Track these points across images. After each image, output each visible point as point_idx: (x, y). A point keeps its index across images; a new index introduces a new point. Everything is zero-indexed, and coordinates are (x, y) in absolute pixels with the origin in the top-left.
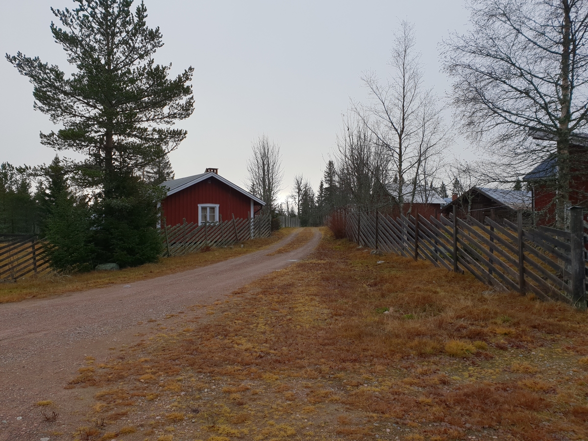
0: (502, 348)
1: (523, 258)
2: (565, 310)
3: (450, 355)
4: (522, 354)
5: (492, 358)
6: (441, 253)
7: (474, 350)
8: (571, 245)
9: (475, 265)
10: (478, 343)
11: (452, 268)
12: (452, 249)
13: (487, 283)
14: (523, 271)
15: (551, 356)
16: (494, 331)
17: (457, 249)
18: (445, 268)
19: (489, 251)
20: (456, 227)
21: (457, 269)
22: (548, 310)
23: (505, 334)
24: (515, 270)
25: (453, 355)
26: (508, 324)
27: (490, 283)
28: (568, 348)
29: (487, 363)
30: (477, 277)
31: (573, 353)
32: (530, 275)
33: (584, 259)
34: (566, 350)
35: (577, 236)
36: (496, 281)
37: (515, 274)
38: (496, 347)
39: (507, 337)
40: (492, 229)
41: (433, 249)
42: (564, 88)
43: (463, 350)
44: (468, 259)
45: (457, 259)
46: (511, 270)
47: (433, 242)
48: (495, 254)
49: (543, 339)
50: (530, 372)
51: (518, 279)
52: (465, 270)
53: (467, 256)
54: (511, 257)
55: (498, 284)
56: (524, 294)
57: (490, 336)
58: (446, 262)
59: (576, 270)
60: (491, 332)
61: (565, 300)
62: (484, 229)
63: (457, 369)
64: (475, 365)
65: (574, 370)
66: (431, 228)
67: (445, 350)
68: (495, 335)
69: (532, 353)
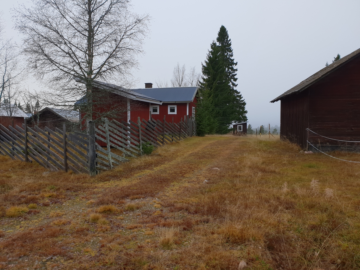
0: (46, 205)
1: (66, 150)
2: (86, 177)
3: (9, 217)
4: (58, 206)
5: (38, 212)
6: (17, 150)
7: (28, 210)
8: (89, 141)
9: (39, 157)
10: (31, 205)
11: (24, 159)
12: (24, 147)
13: (46, 167)
14: (66, 158)
15: (73, 204)
16: (43, 196)
17: (27, 147)
18: (19, 160)
19: (47, 147)
20: (26, 133)
21: (27, 160)
22: (77, 179)
23: (50, 196)
24: (62, 158)
25: (11, 217)
26: (53, 190)
27: (48, 167)
28: (83, 198)
29: (35, 216)
30: (40, 164)
31: (85, 200)
32: (70, 160)
33: (95, 149)
34: (82, 199)
35: (92, 137)
36: (52, 165)
37: (62, 160)
38: (43, 205)
39: (50, 198)
40: (49, 134)
41: (11, 148)
42: (89, 56)
43: (19, 211)
44: (35, 153)
45: (27, 154)
46: (60, 158)
47: (11, 143)
48: (51, 149)
49: (71, 195)
50: (60, 216)
51: (63, 163)
52: (33, 160)
53: (34, 151)
54: (60, 150)
55: (53, 167)
56: (67, 171)
57: (40, 199)
58: (20, 156)
59: (91, 155)
60: (41, 197)
61: (86, 172)
62: (44, 134)
63: (12, 225)
64: (26, 219)
65: (83, 209)
66: (9, 133)
67: (6, 215)
68: (43, 198)
69: (63, 204)
